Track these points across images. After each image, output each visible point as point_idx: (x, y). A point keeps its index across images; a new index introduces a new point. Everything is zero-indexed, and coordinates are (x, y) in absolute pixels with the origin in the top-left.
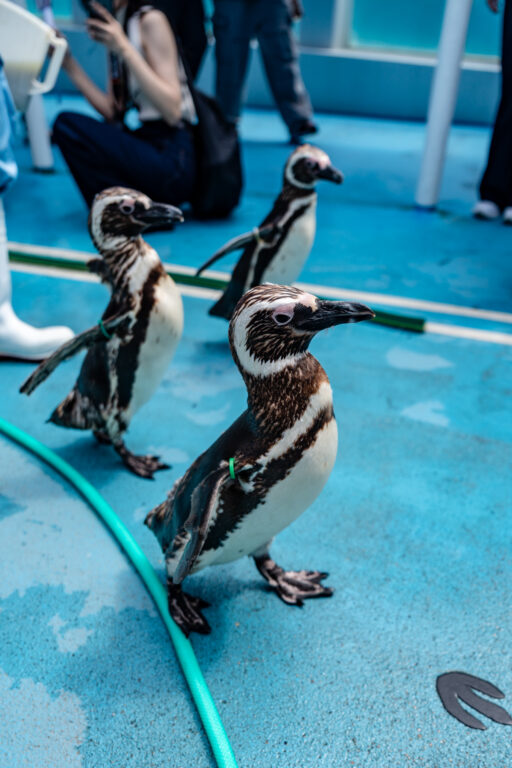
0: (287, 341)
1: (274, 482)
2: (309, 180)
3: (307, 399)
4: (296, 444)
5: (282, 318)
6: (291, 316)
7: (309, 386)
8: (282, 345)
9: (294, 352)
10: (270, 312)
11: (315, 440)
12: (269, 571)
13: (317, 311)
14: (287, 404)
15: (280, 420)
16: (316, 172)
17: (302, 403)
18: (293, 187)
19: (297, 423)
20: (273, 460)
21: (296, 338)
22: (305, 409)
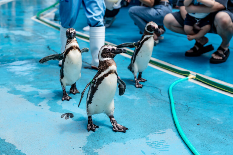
0: (109, 55)
1: (99, 84)
2: (151, 31)
3: (108, 67)
4: (103, 75)
5: (109, 50)
6: (111, 50)
7: (110, 65)
8: (108, 55)
9: (110, 57)
10: (107, 49)
11: (108, 76)
12: (112, 121)
13: (116, 50)
14: (104, 67)
15: (102, 70)
16: (154, 29)
17: (107, 67)
18: (146, 32)
19: (105, 71)
20: (99, 78)
21: (111, 55)
22: (107, 68)
